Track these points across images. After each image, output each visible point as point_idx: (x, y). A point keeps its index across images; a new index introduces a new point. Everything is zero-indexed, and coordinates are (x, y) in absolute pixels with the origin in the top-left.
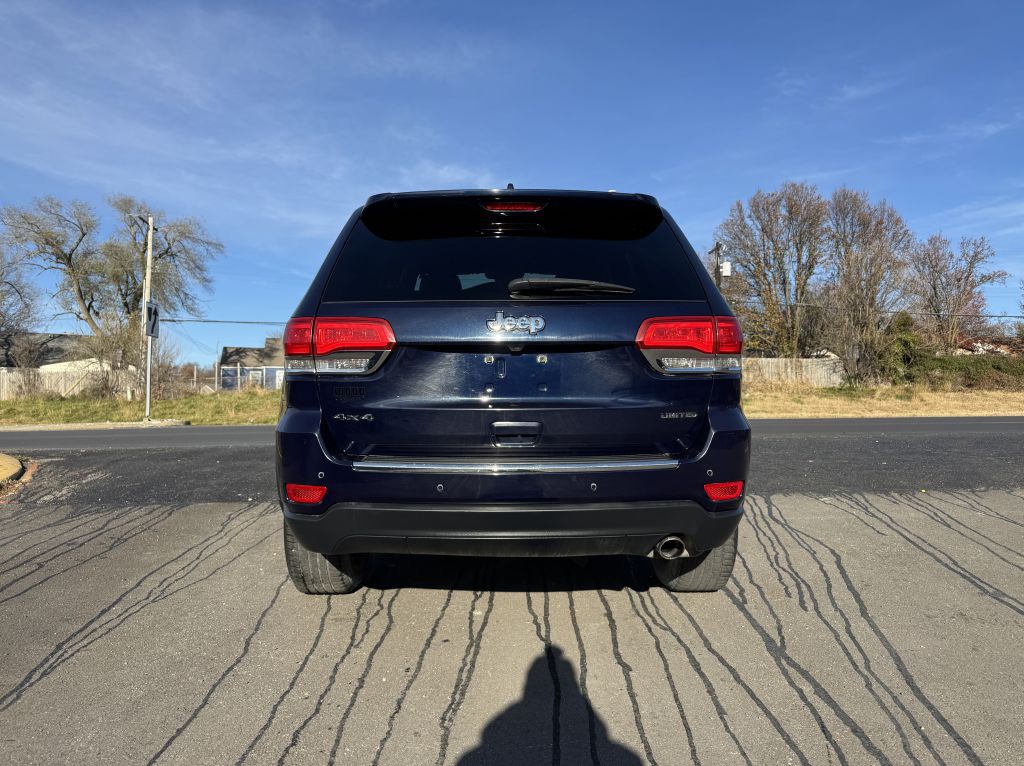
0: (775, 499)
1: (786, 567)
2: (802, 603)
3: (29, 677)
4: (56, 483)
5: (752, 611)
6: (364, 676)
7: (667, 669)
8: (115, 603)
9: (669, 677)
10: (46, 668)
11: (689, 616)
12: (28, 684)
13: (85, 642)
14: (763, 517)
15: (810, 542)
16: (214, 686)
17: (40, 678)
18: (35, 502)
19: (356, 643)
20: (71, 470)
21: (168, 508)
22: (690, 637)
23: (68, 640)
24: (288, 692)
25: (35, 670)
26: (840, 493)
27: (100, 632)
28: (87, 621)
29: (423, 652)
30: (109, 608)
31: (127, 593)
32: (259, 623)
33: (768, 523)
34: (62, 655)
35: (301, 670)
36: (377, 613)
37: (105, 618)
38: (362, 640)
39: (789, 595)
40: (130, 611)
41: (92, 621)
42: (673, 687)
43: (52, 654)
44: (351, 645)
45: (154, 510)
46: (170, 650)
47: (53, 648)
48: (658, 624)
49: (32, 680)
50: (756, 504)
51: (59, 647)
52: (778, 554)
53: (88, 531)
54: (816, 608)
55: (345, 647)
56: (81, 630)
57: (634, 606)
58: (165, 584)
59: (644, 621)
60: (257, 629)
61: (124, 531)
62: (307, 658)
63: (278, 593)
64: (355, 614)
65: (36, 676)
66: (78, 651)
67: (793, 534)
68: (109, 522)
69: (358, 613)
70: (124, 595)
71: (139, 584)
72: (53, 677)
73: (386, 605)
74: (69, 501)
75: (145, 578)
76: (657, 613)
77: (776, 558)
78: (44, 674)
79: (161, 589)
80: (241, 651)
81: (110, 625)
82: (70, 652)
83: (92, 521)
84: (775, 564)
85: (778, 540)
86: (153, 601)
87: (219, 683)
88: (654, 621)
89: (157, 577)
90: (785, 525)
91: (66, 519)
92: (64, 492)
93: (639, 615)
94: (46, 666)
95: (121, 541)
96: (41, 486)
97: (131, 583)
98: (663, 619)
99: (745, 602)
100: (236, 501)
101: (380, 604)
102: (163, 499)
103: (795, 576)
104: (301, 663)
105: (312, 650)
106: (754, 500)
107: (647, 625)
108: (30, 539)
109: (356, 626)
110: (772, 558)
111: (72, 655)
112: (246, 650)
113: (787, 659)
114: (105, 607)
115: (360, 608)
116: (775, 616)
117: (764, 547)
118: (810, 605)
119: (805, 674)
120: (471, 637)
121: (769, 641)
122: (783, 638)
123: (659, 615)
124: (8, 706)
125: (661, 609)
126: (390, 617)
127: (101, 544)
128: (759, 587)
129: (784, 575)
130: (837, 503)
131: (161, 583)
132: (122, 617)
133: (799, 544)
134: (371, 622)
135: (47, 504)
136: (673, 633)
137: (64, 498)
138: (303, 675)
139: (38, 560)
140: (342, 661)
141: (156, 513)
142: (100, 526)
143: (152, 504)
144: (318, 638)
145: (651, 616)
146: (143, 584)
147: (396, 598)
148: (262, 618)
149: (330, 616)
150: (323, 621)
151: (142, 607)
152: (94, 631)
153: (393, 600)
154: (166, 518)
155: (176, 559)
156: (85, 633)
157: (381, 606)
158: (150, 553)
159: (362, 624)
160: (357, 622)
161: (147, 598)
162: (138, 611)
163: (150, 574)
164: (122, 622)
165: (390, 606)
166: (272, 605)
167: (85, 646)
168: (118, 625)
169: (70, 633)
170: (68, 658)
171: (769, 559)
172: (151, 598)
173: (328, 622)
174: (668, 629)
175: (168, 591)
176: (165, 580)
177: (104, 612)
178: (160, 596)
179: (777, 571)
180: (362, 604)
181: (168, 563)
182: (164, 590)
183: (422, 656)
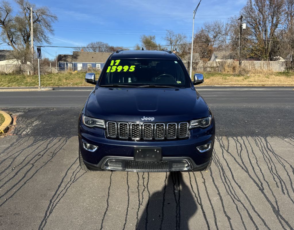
0: (268, 138)
1: (275, 173)
2: (283, 190)
3: (46, 214)
4: (25, 126)
5: (266, 194)
6: (147, 218)
7: (242, 219)
9: (243, 223)
10: (49, 210)
11: (245, 195)
12: (47, 217)
13: (58, 199)
14: (265, 148)
15: (283, 161)
16: (103, 220)
17: (50, 214)
18: (21, 134)
19: (141, 203)
20: (28, 120)
21: (65, 138)
22: (247, 205)
23: (53, 198)
24: (125, 224)
25: (47, 211)
26: (291, 136)
27: (61, 195)
28: (56, 190)
29: (163, 208)
30: (61, 184)
31: (64, 178)
32: (109, 193)
33: (267, 151)
34: (53, 205)
35: (127, 214)
36: (144, 190)
37: (61, 189)
38: (142, 202)
39: (278, 187)
40: (67, 186)
41: (57, 191)
42: (245, 227)
43: (50, 204)
44: (139, 204)
45: (61, 139)
47: (49, 202)
48: (236, 199)
49: (48, 215)
50: (262, 142)
51: (51, 201)
52: (272, 166)
53: (43, 149)
54: (288, 193)
55: (138, 205)
56: (55, 194)
57: (227, 190)
58: (74, 174)
59: (231, 197)
60: (109, 196)
61: (54, 149)
62: (127, 209)
63: (111, 179)
65: (48, 214)
66: (57, 203)
67: (276, 157)
68: (48, 144)
69: (138, 189)
70: (63, 179)
71: (66, 174)
72: (53, 214)
73: (146, 186)
74: (32, 134)
75: (67, 171)
76: (235, 193)
77: (272, 168)
78: (50, 213)
79: (73, 176)
80: (106, 205)
81: (63, 192)
82: (55, 204)
83: (42, 145)
84: (271, 171)
85: (271, 160)
86: (73, 182)
87: (103, 219)
88: (235, 197)
89: (71, 171)
90: (273, 152)
91: (34, 143)
92: (29, 130)
93: (229, 194)
94: (50, 209)
95: (54, 154)
96: (20, 127)
97: (64, 174)
98: (237, 197)
99: (263, 189)
101: (144, 186)
102: (62, 134)
103: (279, 177)
104: (126, 211)
105: (128, 206)
106: (261, 139)
107: (232, 199)
108: (26, 152)
109: (139, 195)
110: (270, 168)
111: (56, 205)
112: (108, 205)
113: (281, 216)
114: (59, 184)
116: (274, 196)
117: (267, 163)
118: (285, 192)
119: (287, 223)
120: (176, 202)
121: (274, 208)
122: (278, 207)
123: (236, 195)
124: (44, 225)
125: (236, 192)
126: (149, 192)
127: (49, 155)
128: (267, 183)
129: (276, 177)
130: (290, 142)
132: (66, 189)
133: (279, 162)
134: (143, 193)
135: (25, 136)
136: (242, 203)
137: (29, 133)
138: (128, 216)
139: (31, 162)
140: (138, 211)
141: (62, 141)
142: (46, 147)
143: (59, 136)
144: (129, 200)
145: (233, 195)
146: (67, 174)
147: (148, 183)
148: (109, 191)
149: (130, 191)
150: (128, 193)
151: (71, 185)
152: (59, 195)
153: (147, 184)
154: (65, 143)
155: (74, 163)
156: (56, 196)
157: (145, 186)
158: (65, 160)
159: (140, 194)
160: (139, 194)
161: (71, 181)
162: (70, 186)
163: (68, 170)
164: (66, 191)
165: (147, 186)
166: (110, 185)
167: (58, 201)
168: (66, 192)
169: (52, 196)
170: (55, 206)
171: (269, 169)
172: (72, 181)
173: (130, 193)
174: (239, 201)
175: (76, 178)
176: (74, 172)
177: (59, 186)
178: (74, 180)
179: (272, 175)
180: (138, 185)
181: (72, 165)
182: (75, 177)
183: (163, 210)
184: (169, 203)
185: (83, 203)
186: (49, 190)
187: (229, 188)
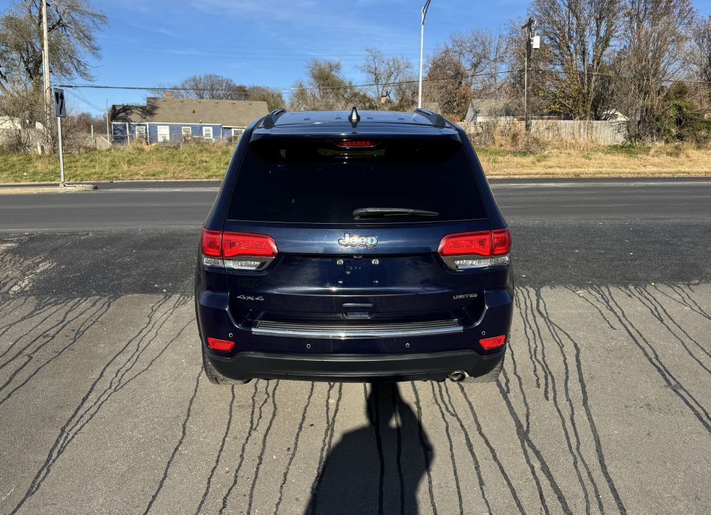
0: (545, 291)
1: (541, 360)
2: (546, 392)
3: (50, 455)
4: (17, 273)
5: (512, 400)
6: (262, 454)
7: (451, 449)
8: (90, 392)
9: (452, 456)
10: (59, 448)
11: (470, 403)
12: (51, 461)
13: (78, 426)
14: (532, 311)
15: (561, 335)
16: (169, 463)
17: (58, 456)
18: (7, 292)
19: (254, 427)
20: (25, 259)
21: (106, 299)
22: (469, 422)
23: (67, 425)
24: (215, 467)
25: (52, 450)
26: (591, 286)
27: (87, 417)
28: (76, 408)
29: (298, 435)
30: (87, 396)
31: (96, 382)
32: (189, 410)
33: (534, 316)
34: (67, 437)
35: (221, 450)
36: (265, 401)
37: (86, 405)
38: (258, 425)
39: (538, 386)
40: (102, 399)
41: (79, 408)
42: (454, 464)
43: (60, 436)
44: (251, 428)
45: (97, 301)
46: (135, 433)
47: (59, 431)
48: (449, 411)
49: (53, 458)
50: (529, 297)
52: (537, 346)
53: (55, 323)
54: (555, 398)
55: (248, 430)
56: (73, 416)
57: (434, 395)
58: (120, 374)
59: (440, 408)
60: (188, 416)
61: (80, 323)
62: (224, 440)
63: (198, 383)
64: (251, 401)
65: (55, 455)
66: (76, 434)
67: (551, 327)
68: (67, 313)
69: (253, 400)
70: (94, 385)
71: (101, 375)
72: (65, 455)
73: (271, 394)
75: (105, 369)
76: (450, 401)
77: (535, 350)
78: (60, 453)
79: (117, 379)
80: (181, 434)
81: (91, 412)
82: (71, 435)
83: (54, 313)
84: (533, 357)
85: (539, 334)
86: (115, 390)
87: (171, 460)
88: (447, 408)
89: (112, 369)
90: (547, 319)
91: (36, 310)
92: (26, 282)
93: (437, 403)
94: (59, 446)
95: (79, 333)
96: (7, 276)
97: (96, 375)
98: (452, 407)
99: (508, 392)
100: (154, 293)
101: (266, 393)
102: (101, 290)
103: (546, 368)
104: (220, 444)
105: (227, 433)
106: (528, 292)
107: (442, 411)
108: (16, 331)
109: (253, 412)
110: (532, 350)
111: (73, 437)
112: (184, 433)
113: (529, 441)
114: (84, 395)
115: (254, 396)
116: (526, 405)
117: (529, 340)
118: (551, 395)
119: (537, 453)
120: (328, 423)
121: (519, 426)
122: (528, 424)
123: (450, 403)
124: (44, 477)
125: (452, 397)
126: (275, 405)
127: (67, 336)
128: (519, 378)
129: (539, 367)
130: (588, 297)
131: (117, 374)
132: (98, 404)
133: (554, 338)
134: (262, 409)
135: (18, 295)
136: (458, 419)
137: (27, 288)
138: (223, 454)
139: (27, 351)
140: (247, 442)
141: (99, 305)
142: (62, 318)
143: (94, 295)
144: (229, 422)
145: (445, 404)
146: (104, 374)
147: (277, 387)
148: (190, 406)
149: (235, 404)
150: (231, 408)
151: (109, 396)
152: (82, 417)
153: (275, 389)
154: (107, 310)
155: (122, 351)
156: (76, 418)
157: (268, 394)
158: (103, 345)
159: (257, 410)
160: (253, 409)
161: (110, 388)
162: (107, 399)
163: (108, 365)
164: (98, 409)
165: (274, 394)
166: (195, 394)
167: (79, 430)
168: (97, 411)
169: (67, 419)
170: (71, 440)
171: (530, 352)
172: (113, 388)
173: (234, 408)
174: (456, 415)
175: (123, 382)
176: (119, 371)
177: (84, 400)
178: (118, 385)
179: (534, 363)
180: (255, 393)
181: (118, 355)
182: (120, 380)
183: (297, 438)
184: (312, 425)
185: (132, 430)
186: (62, 407)
187: (440, 391)
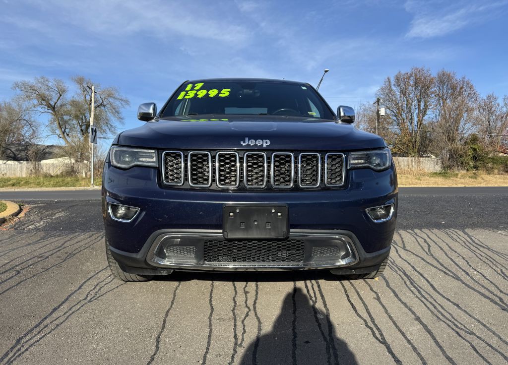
0: (469, 231)
4: (37, 218)
8: (64, 302)
11: (478, 321)
13: (39, 337)
14: (471, 244)
18: (24, 229)
19: (239, 342)
20: (47, 211)
21: (101, 233)
22: (495, 342)
23: (26, 335)
26: (506, 228)
27: (51, 327)
28: (43, 317)
29: (294, 353)
30: (59, 307)
31: (72, 294)
32: (165, 321)
33: (477, 248)
34: (19, 350)
36: (247, 315)
37: (55, 315)
38: (243, 340)
40: (73, 309)
41: (45, 318)
43: (13, 348)
44: (236, 344)
45: (93, 235)
46: (101, 346)
47: (14, 342)
48: (462, 329)
50: (460, 235)
51: (18, 341)
52: (501, 270)
53: (52, 248)
55: (232, 346)
56: (37, 326)
57: (432, 312)
58: (98, 287)
59: (449, 326)
60: (163, 328)
61: (74, 248)
62: (205, 357)
63: (175, 296)
64: (231, 314)
66: (32, 346)
67: (500, 255)
68: (66, 242)
69: (234, 314)
70: (70, 296)
71: (80, 287)
73: (251, 308)
74: (44, 229)
75: (85, 282)
76: (454, 318)
77: (503, 272)
79: (95, 291)
80: (154, 348)
81: (58, 322)
82: (26, 347)
83: (55, 242)
84: (505, 278)
85: (494, 260)
86: (90, 301)
88: (456, 326)
89: (93, 282)
90: (489, 249)
91: (40, 240)
92: (42, 223)
93: (441, 320)
95: (71, 255)
96: (29, 220)
97: (75, 287)
98: (461, 324)
101: (246, 306)
102: (98, 228)
105: (208, 349)
107: (453, 329)
108: (17, 253)
109: (235, 325)
111: (27, 350)
112: (157, 347)
114: (56, 306)
115: (234, 309)
117: (488, 264)
120: (325, 339)
126: (258, 318)
127: (59, 257)
131: (96, 287)
132: (68, 314)
134: (245, 322)
135: (30, 231)
136: (479, 338)
137: (41, 227)
139: (17, 268)
140: (233, 361)
141: (94, 237)
142: (60, 245)
143: (93, 231)
144: (210, 336)
145: (450, 321)
146: (83, 287)
147: (257, 301)
148: (166, 317)
149: (214, 316)
150: (210, 320)
151: (82, 306)
152: (46, 326)
153: (255, 303)
154: (100, 240)
155: (105, 268)
156: (39, 329)
157: (248, 308)
158: (89, 264)
159: (239, 324)
160: (235, 322)
161: (85, 299)
162: (79, 309)
163: (89, 279)
164: (66, 319)
165: (255, 308)
166: (171, 306)
167: (38, 341)
168: (64, 321)
169: (28, 329)
170: (23, 353)
171: (500, 275)
172: (89, 299)
173: (213, 321)
174: (472, 333)
175: (100, 293)
176: (98, 284)
177: (55, 310)
178: (94, 297)
180: (235, 306)
181: (100, 271)
182: (97, 292)
183: (294, 357)
184: (307, 342)
185: (97, 343)
186: (29, 316)
187: (435, 307)
